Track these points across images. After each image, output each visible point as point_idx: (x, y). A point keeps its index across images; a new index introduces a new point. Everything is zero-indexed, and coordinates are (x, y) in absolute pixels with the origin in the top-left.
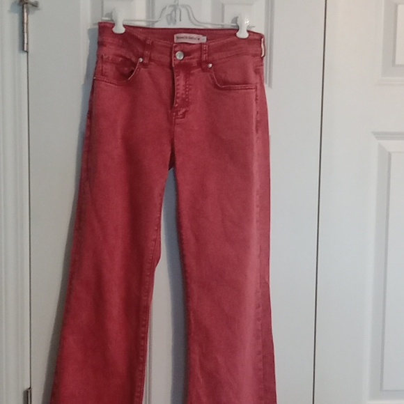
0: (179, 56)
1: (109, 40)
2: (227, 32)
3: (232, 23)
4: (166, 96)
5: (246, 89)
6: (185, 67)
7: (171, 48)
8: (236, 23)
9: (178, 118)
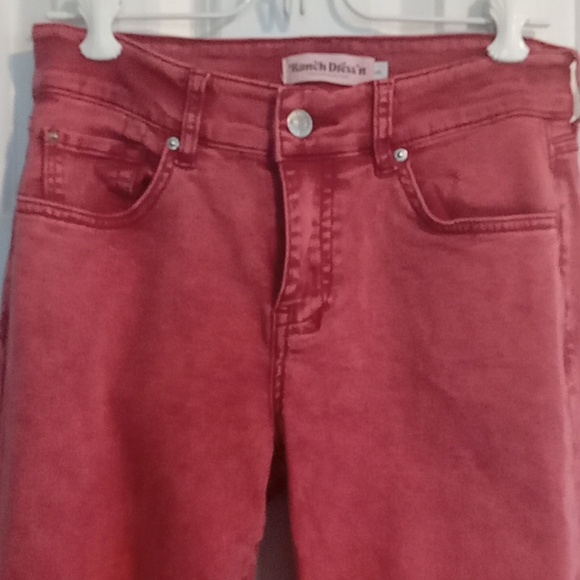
0: (298, 124)
1: (64, 78)
2: (455, 44)
3: (472, 12)
4: (256, 260)
5: (531, 228)
6: (319, 161)
7: (272, 102)
8: (485, 13)
9: (296, 331)
